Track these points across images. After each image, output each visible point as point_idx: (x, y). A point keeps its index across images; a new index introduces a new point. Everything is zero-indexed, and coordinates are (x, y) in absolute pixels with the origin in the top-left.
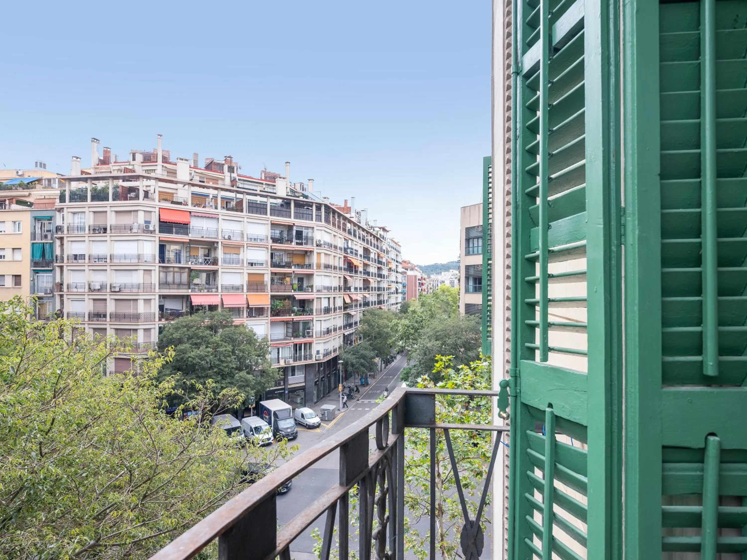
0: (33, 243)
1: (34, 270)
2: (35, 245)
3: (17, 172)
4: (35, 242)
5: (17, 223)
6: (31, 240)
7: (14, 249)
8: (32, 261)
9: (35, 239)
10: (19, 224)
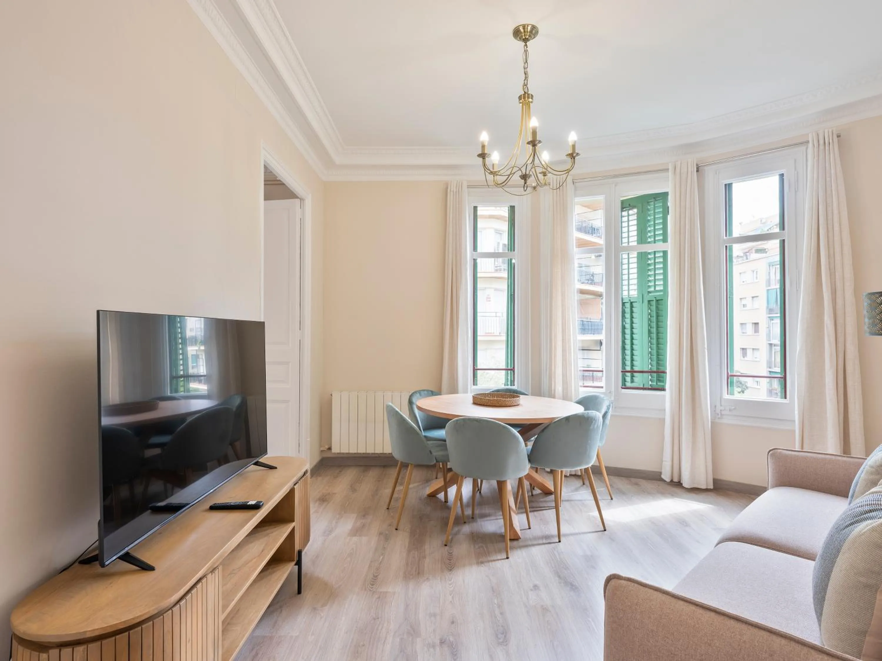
0: (768, 290)
1: (769, 317)
2: (770, 291)
3: (761, 221)
4: (769, 288)
5: (755, 272)
6: (766, 286)
7: (753, 297)
8: (767, 307)
9: (769, 286)
10: (757, 272)
